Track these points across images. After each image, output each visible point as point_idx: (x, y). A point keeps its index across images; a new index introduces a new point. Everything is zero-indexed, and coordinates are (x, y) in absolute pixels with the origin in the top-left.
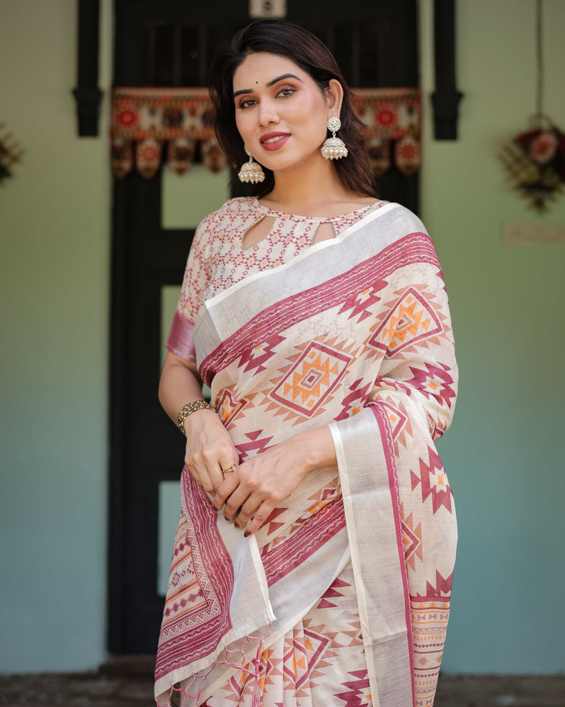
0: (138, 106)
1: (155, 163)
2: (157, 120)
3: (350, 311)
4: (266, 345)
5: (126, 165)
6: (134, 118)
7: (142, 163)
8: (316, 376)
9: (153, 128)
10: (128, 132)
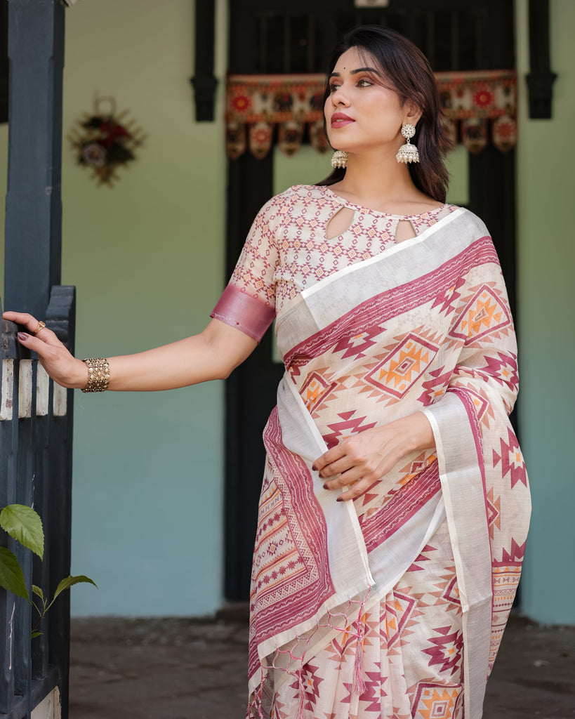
0: (251, 92)
1: (267, 145)
2: (269, 105)
3: (440, 306)
4: (365, 335)
5: (240, 147)
6: (247, 103)
7: (254, 145)
8: (409, 363)
9: (265, 112)
10: (242, 116)
